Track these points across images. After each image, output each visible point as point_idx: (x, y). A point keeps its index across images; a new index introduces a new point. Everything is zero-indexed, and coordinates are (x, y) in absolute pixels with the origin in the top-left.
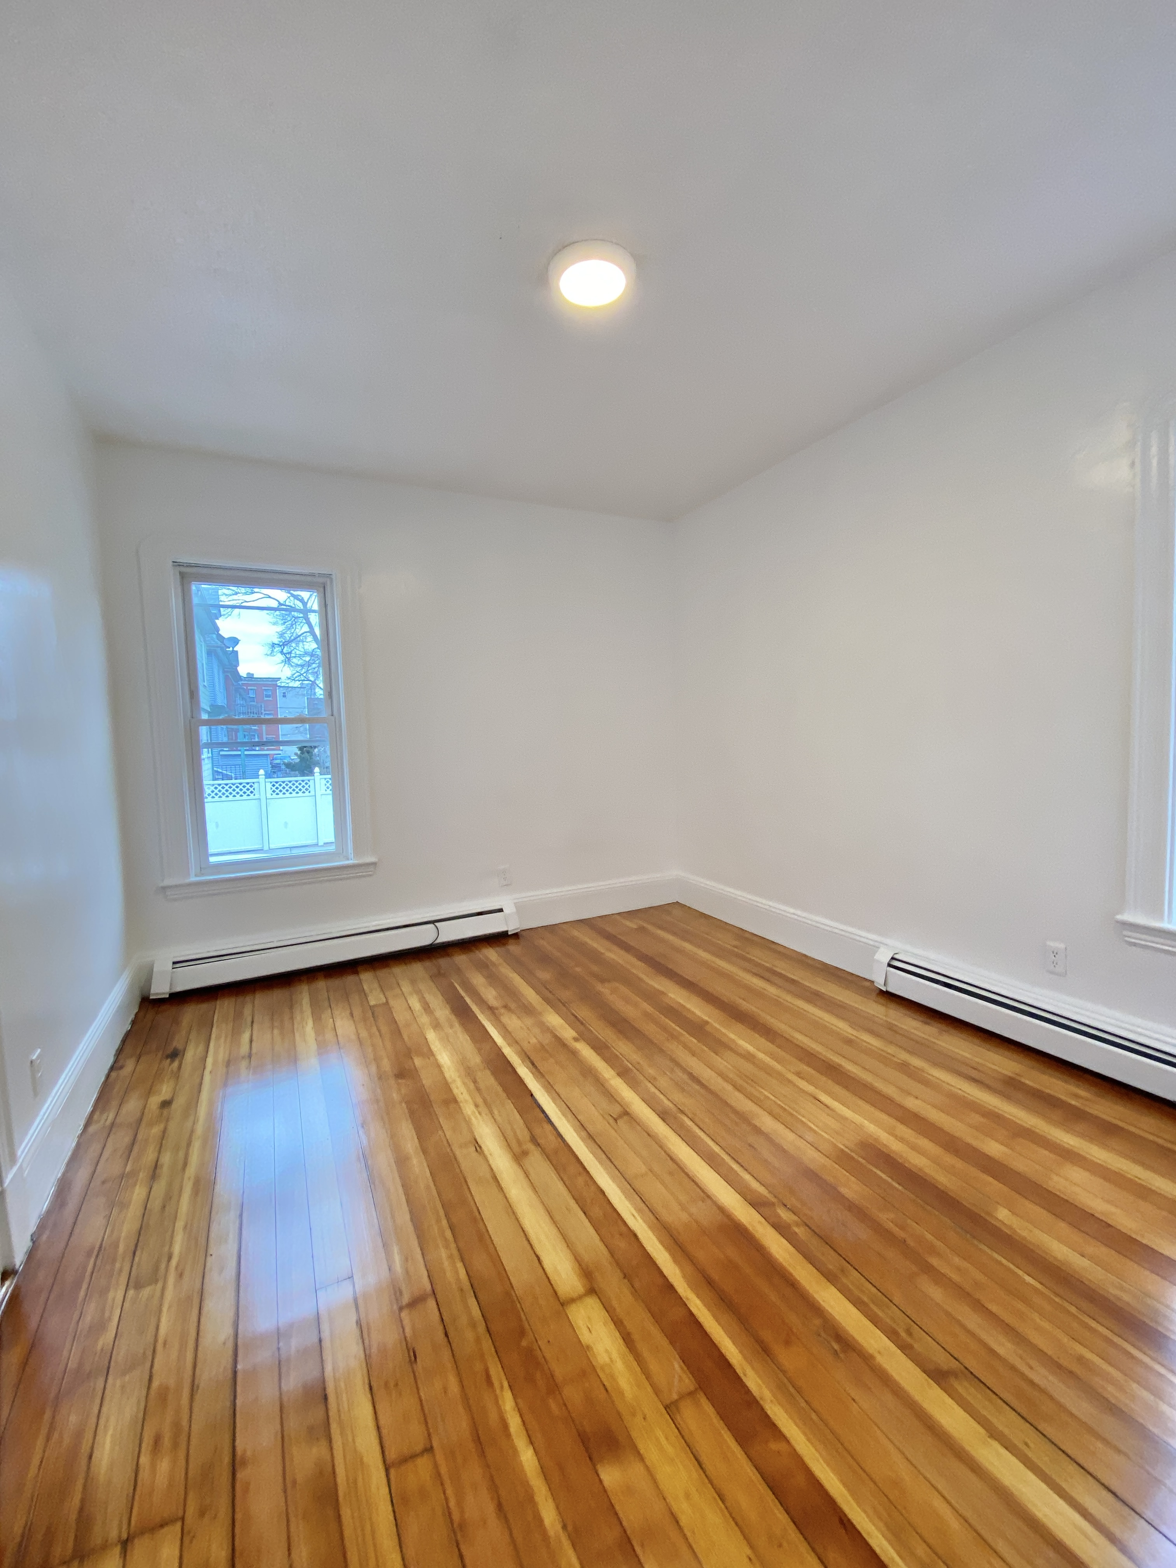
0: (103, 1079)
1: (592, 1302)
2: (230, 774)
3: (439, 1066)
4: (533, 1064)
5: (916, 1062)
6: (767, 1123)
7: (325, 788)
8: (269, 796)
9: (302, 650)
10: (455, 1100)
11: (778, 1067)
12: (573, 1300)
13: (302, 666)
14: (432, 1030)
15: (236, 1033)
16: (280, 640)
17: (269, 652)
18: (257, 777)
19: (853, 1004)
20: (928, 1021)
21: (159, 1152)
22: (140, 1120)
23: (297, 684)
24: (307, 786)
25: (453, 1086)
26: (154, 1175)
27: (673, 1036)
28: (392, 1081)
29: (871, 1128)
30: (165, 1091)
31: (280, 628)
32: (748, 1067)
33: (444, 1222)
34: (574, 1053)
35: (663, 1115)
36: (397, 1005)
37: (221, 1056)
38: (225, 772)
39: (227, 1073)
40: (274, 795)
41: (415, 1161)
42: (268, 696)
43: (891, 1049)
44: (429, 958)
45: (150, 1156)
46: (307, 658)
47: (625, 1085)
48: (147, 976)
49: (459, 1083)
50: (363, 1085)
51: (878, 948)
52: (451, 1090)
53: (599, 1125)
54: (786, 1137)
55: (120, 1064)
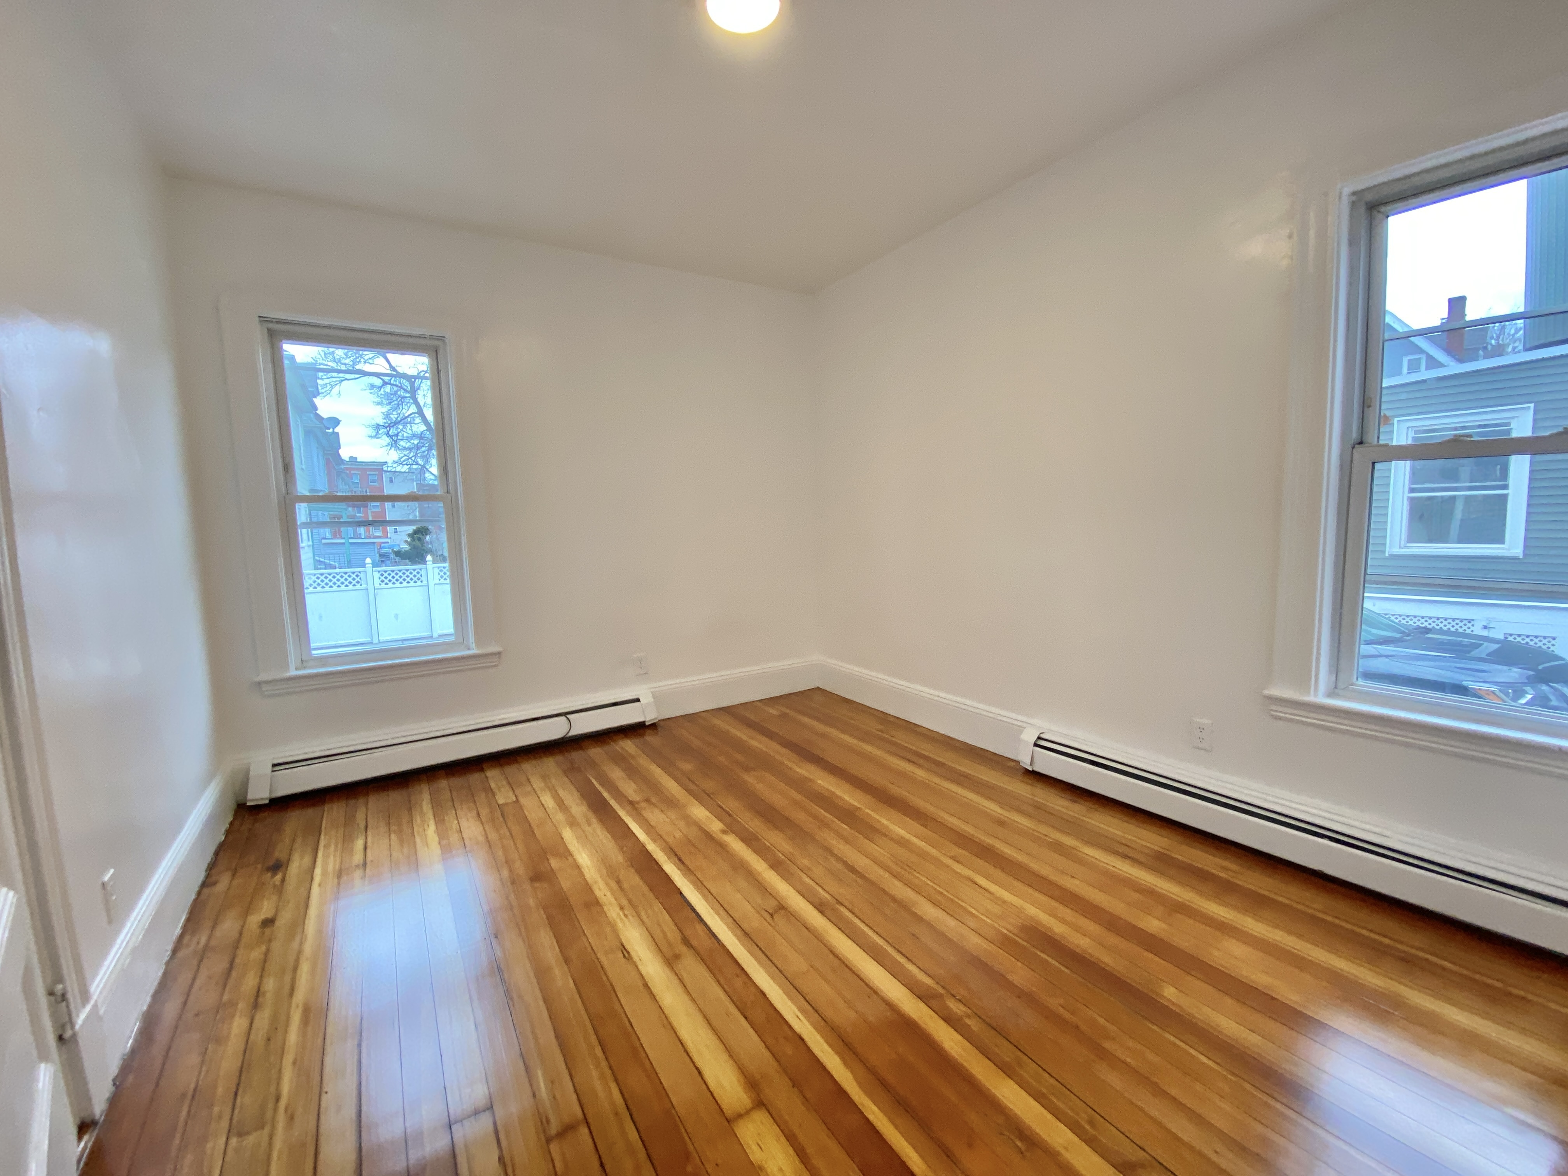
0: (193, 896)
1: (760, 1118)
2: (333, 563)
3: (577, 867)
4: (680, 860)
5: (1069, 841)
6: (928, 911)
7: (439, 577)
8: (377, 586)
9: (410, 432)
10: (597, 903)
11: (933, 852)
12: (740, 1116)
13: (410, 449)
14: (568, 829)
15: (348, 840)
16: (385, 421)
17: (374, 434)
18: (364, 565)
19: (1002, 785)
20: (1076, 799)
21: (261, 977)
22: (239, 941)
23: (405, 468)
24: (419, 576)
25: (595, 889)
26: (256, 1005)
27: (825, 825)
28: (527, 886)
29: (1032, 911)
30: (266, 909)
31: (385, 409)
32: (901, 851)
33: (593, 1038)
34: (722, 847)
35: (821, 907)
36: (527, 802)
37: (330, 867)
38: (328, 561)
39: (339, 884)
40: (383, 585)
41: (557, 972)
42: (374, 481)
43: (1044, 829)
44: (561, 752)
45: (250, 982)
46: (416, 442)
47: (778, 877)
48: (243, 781)
49: (601, 884)
50: (494, 891)
51: (1025, 728)
52: (592, 892)
53: (754, 921)
54: (947, 924)
55: (213, 879)
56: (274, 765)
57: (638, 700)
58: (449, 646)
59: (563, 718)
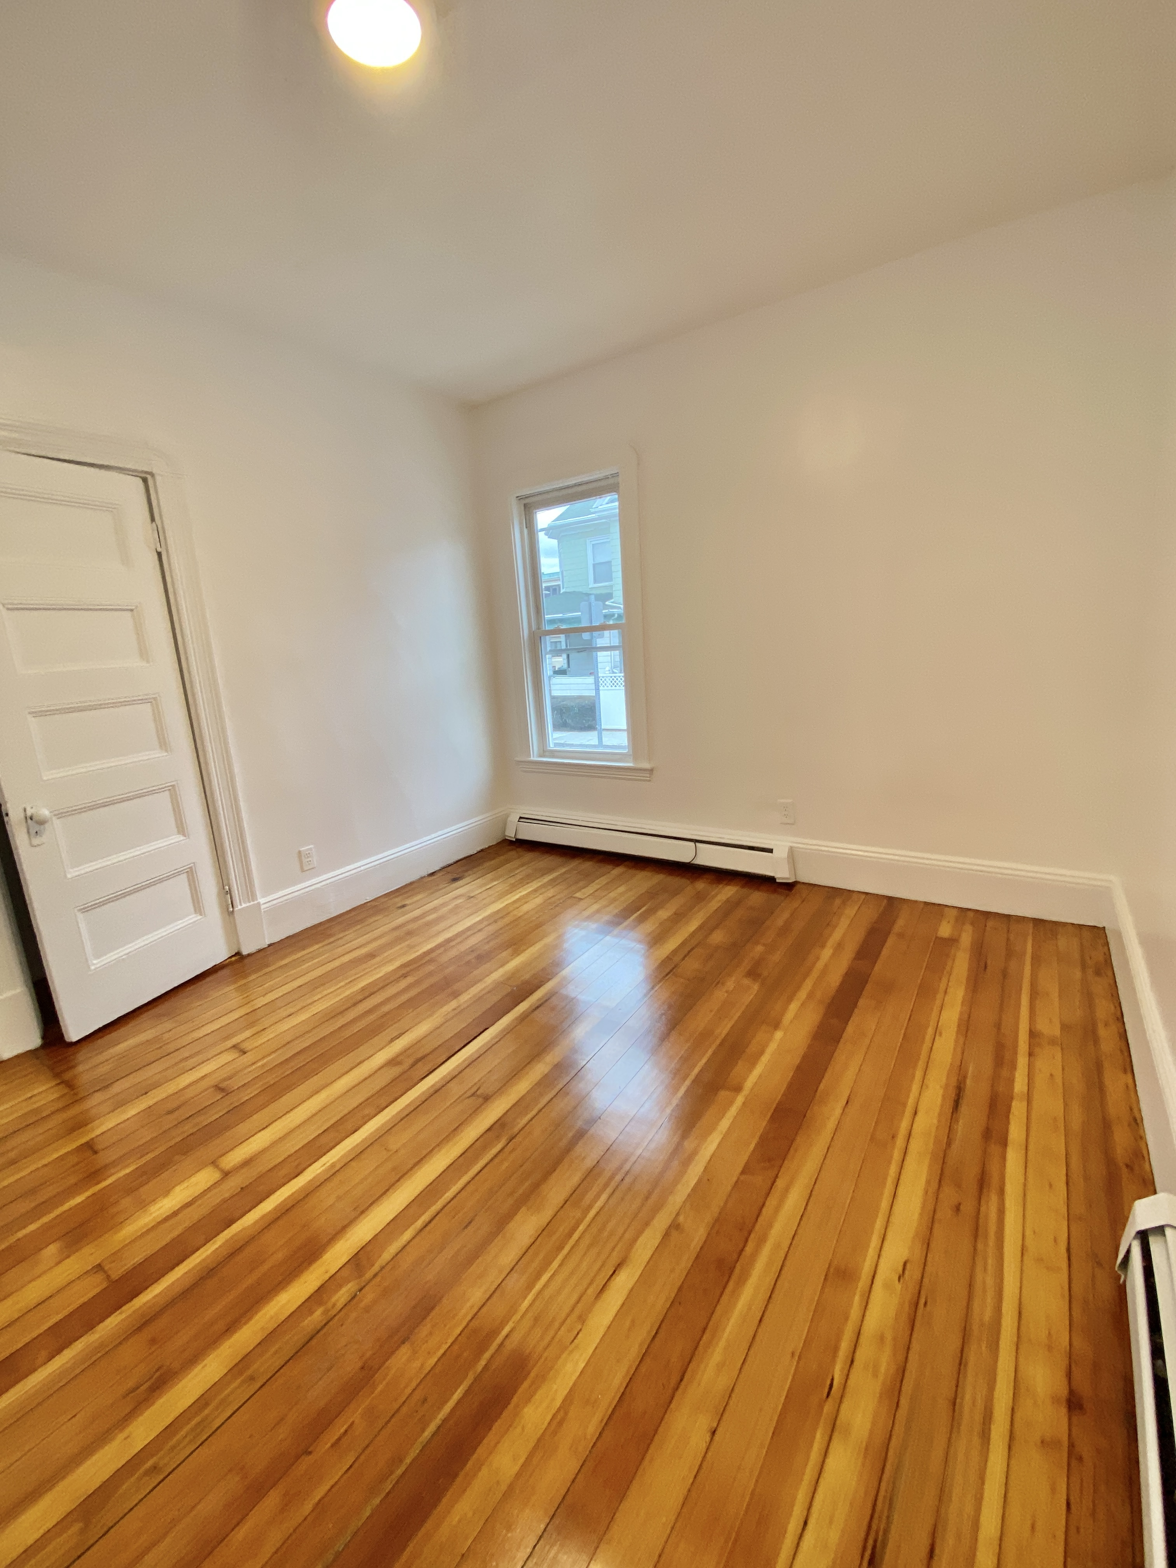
0: (414, 879)
1: (214, 1179)
12: (217, 1166)
30: (416, 898)
35: (497, 1127)
48: (503, 820)
55: (437, 873)
56: (521, 818)
57: (770, 851)
58: (622, 757)
59: (692, 844)
